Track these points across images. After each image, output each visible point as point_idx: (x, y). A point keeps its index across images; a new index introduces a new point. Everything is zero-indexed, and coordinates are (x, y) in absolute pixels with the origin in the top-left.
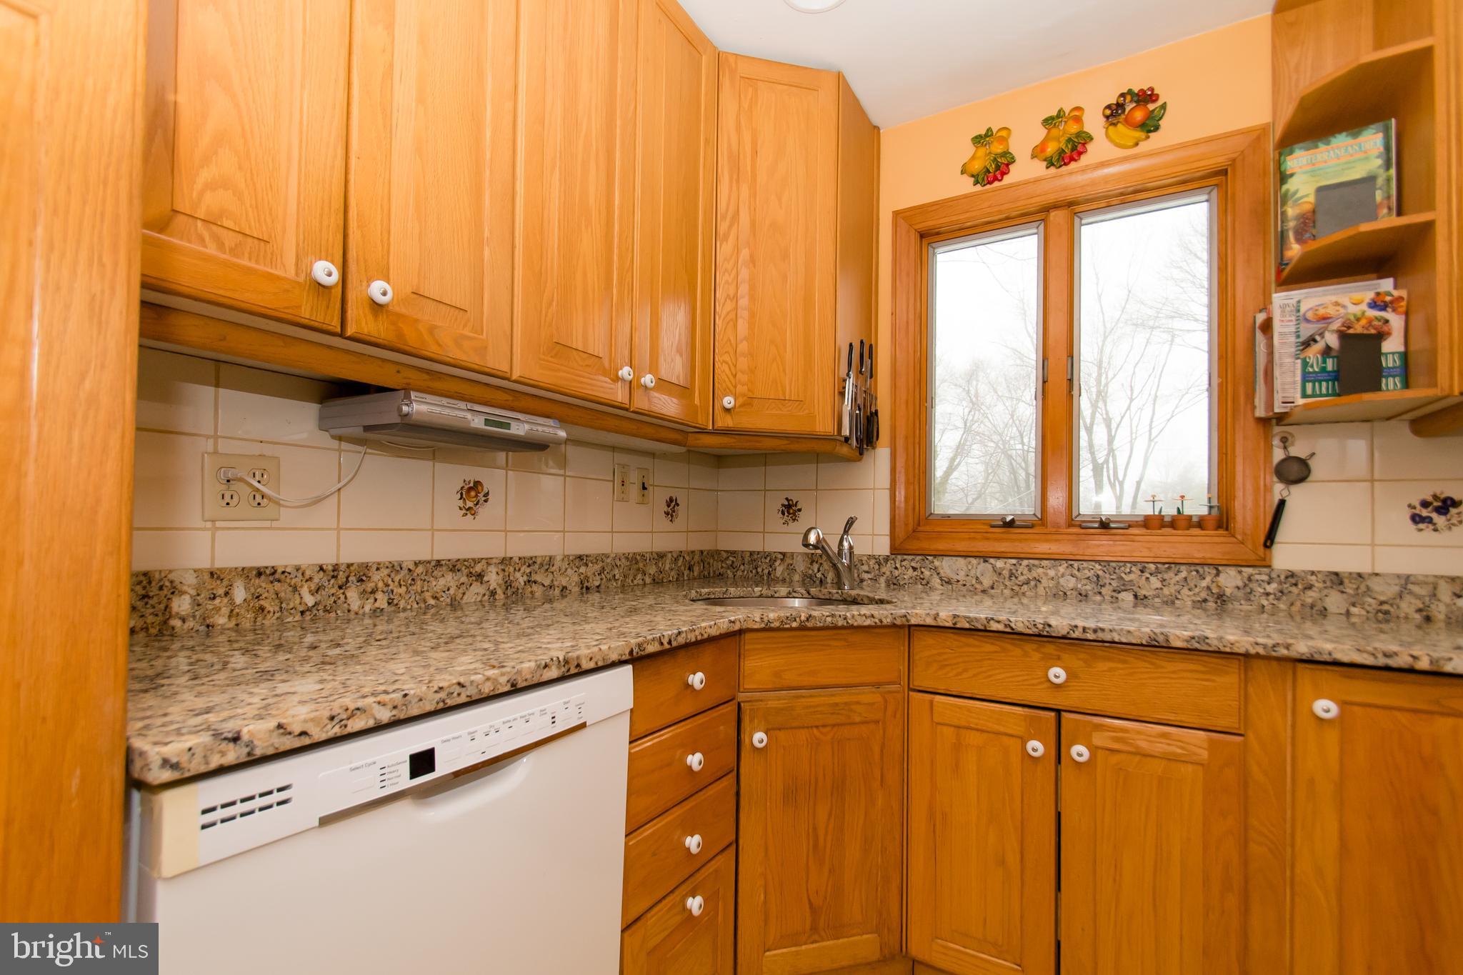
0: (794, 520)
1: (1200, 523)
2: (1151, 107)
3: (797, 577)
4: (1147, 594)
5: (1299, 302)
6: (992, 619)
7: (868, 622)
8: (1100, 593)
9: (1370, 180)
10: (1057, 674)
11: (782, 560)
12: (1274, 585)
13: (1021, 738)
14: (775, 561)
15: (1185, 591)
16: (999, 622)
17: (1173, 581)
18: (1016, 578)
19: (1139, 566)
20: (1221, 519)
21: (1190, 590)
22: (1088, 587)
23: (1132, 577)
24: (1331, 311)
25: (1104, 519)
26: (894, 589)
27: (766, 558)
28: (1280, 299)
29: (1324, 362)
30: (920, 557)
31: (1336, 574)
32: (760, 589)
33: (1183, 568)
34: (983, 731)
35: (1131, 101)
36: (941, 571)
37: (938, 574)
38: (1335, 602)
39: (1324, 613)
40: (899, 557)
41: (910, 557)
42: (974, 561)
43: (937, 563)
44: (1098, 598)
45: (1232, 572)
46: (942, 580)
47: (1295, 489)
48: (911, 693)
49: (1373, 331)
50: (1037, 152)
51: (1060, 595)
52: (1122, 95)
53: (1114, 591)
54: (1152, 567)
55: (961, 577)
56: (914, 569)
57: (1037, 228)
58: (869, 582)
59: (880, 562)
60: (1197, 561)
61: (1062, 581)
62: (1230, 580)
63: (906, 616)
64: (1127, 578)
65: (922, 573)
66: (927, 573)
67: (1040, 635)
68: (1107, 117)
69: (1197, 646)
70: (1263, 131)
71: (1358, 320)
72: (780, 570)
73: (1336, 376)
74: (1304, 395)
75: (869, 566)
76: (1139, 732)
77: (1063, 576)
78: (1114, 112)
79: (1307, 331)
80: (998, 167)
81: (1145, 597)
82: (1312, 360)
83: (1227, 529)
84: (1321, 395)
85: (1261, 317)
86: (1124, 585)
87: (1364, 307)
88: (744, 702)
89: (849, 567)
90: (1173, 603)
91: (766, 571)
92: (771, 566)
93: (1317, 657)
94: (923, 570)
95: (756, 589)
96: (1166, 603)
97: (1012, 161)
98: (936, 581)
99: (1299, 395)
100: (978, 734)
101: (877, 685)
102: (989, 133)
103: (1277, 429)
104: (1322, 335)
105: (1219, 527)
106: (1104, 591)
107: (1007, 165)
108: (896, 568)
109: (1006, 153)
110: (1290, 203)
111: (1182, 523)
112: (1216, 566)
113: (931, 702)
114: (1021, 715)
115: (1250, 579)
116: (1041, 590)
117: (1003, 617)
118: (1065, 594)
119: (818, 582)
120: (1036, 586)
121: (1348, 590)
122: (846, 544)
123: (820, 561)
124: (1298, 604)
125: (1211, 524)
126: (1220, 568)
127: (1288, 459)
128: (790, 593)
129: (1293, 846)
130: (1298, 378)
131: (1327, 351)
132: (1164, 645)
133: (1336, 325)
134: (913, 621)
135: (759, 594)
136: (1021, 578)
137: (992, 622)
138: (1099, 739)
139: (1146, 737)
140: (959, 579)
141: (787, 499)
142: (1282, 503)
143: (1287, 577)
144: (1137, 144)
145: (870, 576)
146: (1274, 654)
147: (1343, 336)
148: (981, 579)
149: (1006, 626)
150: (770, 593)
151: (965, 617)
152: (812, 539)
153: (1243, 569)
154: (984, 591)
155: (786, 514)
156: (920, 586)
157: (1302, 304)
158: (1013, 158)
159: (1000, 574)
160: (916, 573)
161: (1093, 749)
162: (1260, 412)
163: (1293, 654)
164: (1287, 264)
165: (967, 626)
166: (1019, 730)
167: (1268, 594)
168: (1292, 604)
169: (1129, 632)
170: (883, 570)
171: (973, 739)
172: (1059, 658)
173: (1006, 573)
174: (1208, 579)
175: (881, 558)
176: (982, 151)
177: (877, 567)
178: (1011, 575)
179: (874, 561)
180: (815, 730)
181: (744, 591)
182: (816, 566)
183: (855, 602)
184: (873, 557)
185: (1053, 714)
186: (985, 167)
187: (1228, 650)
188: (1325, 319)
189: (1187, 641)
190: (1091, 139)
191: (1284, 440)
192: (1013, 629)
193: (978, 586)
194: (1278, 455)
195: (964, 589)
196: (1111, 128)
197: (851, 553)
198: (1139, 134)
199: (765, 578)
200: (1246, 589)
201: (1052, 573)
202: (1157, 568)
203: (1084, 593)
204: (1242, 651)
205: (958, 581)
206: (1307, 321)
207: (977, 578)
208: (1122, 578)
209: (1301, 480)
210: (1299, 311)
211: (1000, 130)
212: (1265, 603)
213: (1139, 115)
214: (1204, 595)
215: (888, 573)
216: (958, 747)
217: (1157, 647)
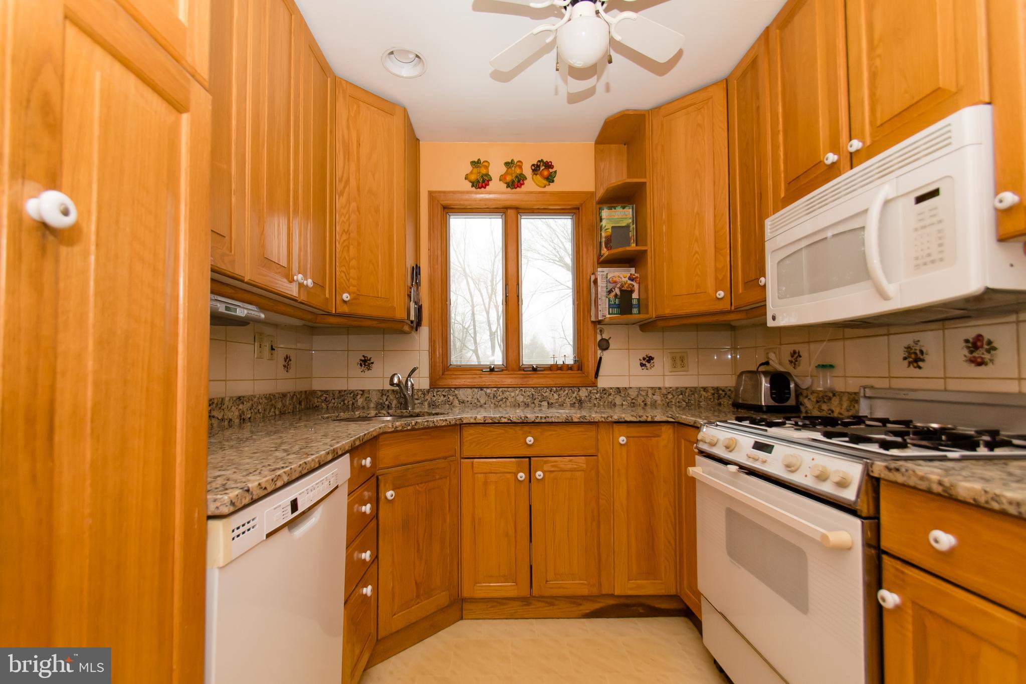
0: (369, 369)
1: (570, 368)
2: (551, 170)
3: (372, 405)
4: (553, 402)
5: (607, 274)
6: (502, 417)
7: (444, 424)
8: (534, 403)
9: (628, 227)
10: (530, 440)
11: (362, 395)
12: (599, 394)
13: (515, 473)
14: (357, 395)
15: (567, 400)
16: (505, 418)
17: (563, 395)
18: (497, 398)
19: (550, 389)
20: (579, 365)
21: (569, 399)
22: (529, 400)
23: (547, 394)
24: (617, 279)
25: (535, 367)
26: (433, 408)
27: (350, 394)
28: (603, 273)
29: (615, 300)
30: (448, 389)
31: (618, 388)
32: (359, 413)
33: (566, 389)
34: (497, 473)
35: (543, 165)
36: (459, 397)
37: (457, 398)
38: (618, 400)
39: (615, 405)
40: (436, 390)
41: (442, 390)
42: (476, 390)
43: (456, 392)
44: (533, 405)
45: (584, 389)
46: (459, 401)
47: (605, 353)
48: (462, 460)
49: (630, 289)
50: (502, 178)
51: (517, 405)
52: (539, 161)
53: (540, 401)
54: (555, 389)
55: (469, 399)
56: (444, 396)
57: (502, 216)
58: (418, 405)
59: (425, 393)
60: (571, 385)
61: (517, 398)
62: (583, 393)
63: (461, 419)
64: (545, 395)
65: (449, 398)
66: (451, 398)
67: (523, 423)
68: (533, 170)
69: (582, 420)
70: (592, 194)
71: (625, 284)
72: (360, 401)
73: (619, 306)
74: (609, 314)
75: (418, 396)
76: (561, 461)
77: (518, 395)
78: (536, 169)
79: (610, 286)
80: (484, 181)
81: (552, 403)
82: (611, 299)
83: (581, 370)
84: (614, 314)
85: (593, 278)
86: (543, 398)
87: (627, 279)
88: (380, 475)
89: (412, 395)
90: (563, 405)
91: (351, 402)
92: (354, 399)
93: (621, 420)
94: (449, 396)
95: (357, 413)
96: (560, 405)
97: (490, 179)
98: (456, 402)
99: (607, 313)
100: (494, 475)
101: (445, 458)
102: (479, 161)
103: (598, 326)
104: (614, 289)
105: (578, 370)
106: (535, 402)
107: (488, 181)
108: (434, 396)
109: (487, 175)
110: (603, 231)
111: (565, 368)
112: (578, 387)
113: (473, 463)
114: (513, 462)
115: (590, 393)
116: (508, 404)
117: (507, 416)
118: (519, 404)
119: (386, 407)
120: (506, 401)
121: (623, 395)
122: (409, 383)
123: (387, 394)
124: (607, 402)
125: (575, 368)
126: (580, 388)
127: (602, 339)
128: (377, 414)
129: (613, 498)
130: (607, 306)
131: (616, 295)
132: (571, 421)
133: (619, 285)
134: (464, 422)
135: (358, 415)
136: (499, 398)
137: (502, 418)
138: (547, 467)
139: (563, 462)
140: (468, 399)
141: (363, 356)
142: (601, 358)
143: (603, 391)
144: (545, 187)
145: (419, 401)
146: (607, 420)
147: (621, 291)
148: (479, 399)
149: (508, 419)
150: (365, 415)
151: (490, 417)
152: (396, 381)
153: (588, 388)
154: (481, 406)
155: (363, 366)
156: (448, 406)
157: (608, 275)
158: (491, 178)
159: (489, 396)
160: (445, 398)
161: (544, 472)
162: (593, 319)
163: (613, 420)
164: (602, 256)
165: (491, 421)
166: (514, 470)
167: (596, 399)
168: (605, 402)
169: (558, 417)
170: (427, 397)
171: (493, 478)
172: (530, 432)
173: (492, 396)
174: (576, 393)
175: (425, 391)
176: (475, 170)
177: (423, 396)
178: (494, 396)
179: (421, 392)
180: (417, 486)
181: (349, 415)
182: (385, 398)
183: (418, 415)
184: (421, 390)
185: (528, 459)
186: (477, 179)
187: (593, 421)
188: (615, 282)
189: (579, 419)
190: (526, 179)
191: (601, 331)
192: (511, 421)
193: (478, 403)
194: (599, 338)
195: (471, 405)
196: (534, 176)
197: (413, 388)
198: (545, 182)
199: (350, 407)
200: (589, 396)
201: (513, 394)
202: (556, 389)
203: (527, 404)
204: (597, 420)
205: (468, 401)
206: (610, 282)
207: (478, 399)
208: (543, 395)
209: (607, 349)
210: (607, 278)
211: (484, 162)
212: (596, 402)
213: (546, 173)
214: (574, 401)
215: (429, 399)
216: (486, 483)
217: (568, 423)
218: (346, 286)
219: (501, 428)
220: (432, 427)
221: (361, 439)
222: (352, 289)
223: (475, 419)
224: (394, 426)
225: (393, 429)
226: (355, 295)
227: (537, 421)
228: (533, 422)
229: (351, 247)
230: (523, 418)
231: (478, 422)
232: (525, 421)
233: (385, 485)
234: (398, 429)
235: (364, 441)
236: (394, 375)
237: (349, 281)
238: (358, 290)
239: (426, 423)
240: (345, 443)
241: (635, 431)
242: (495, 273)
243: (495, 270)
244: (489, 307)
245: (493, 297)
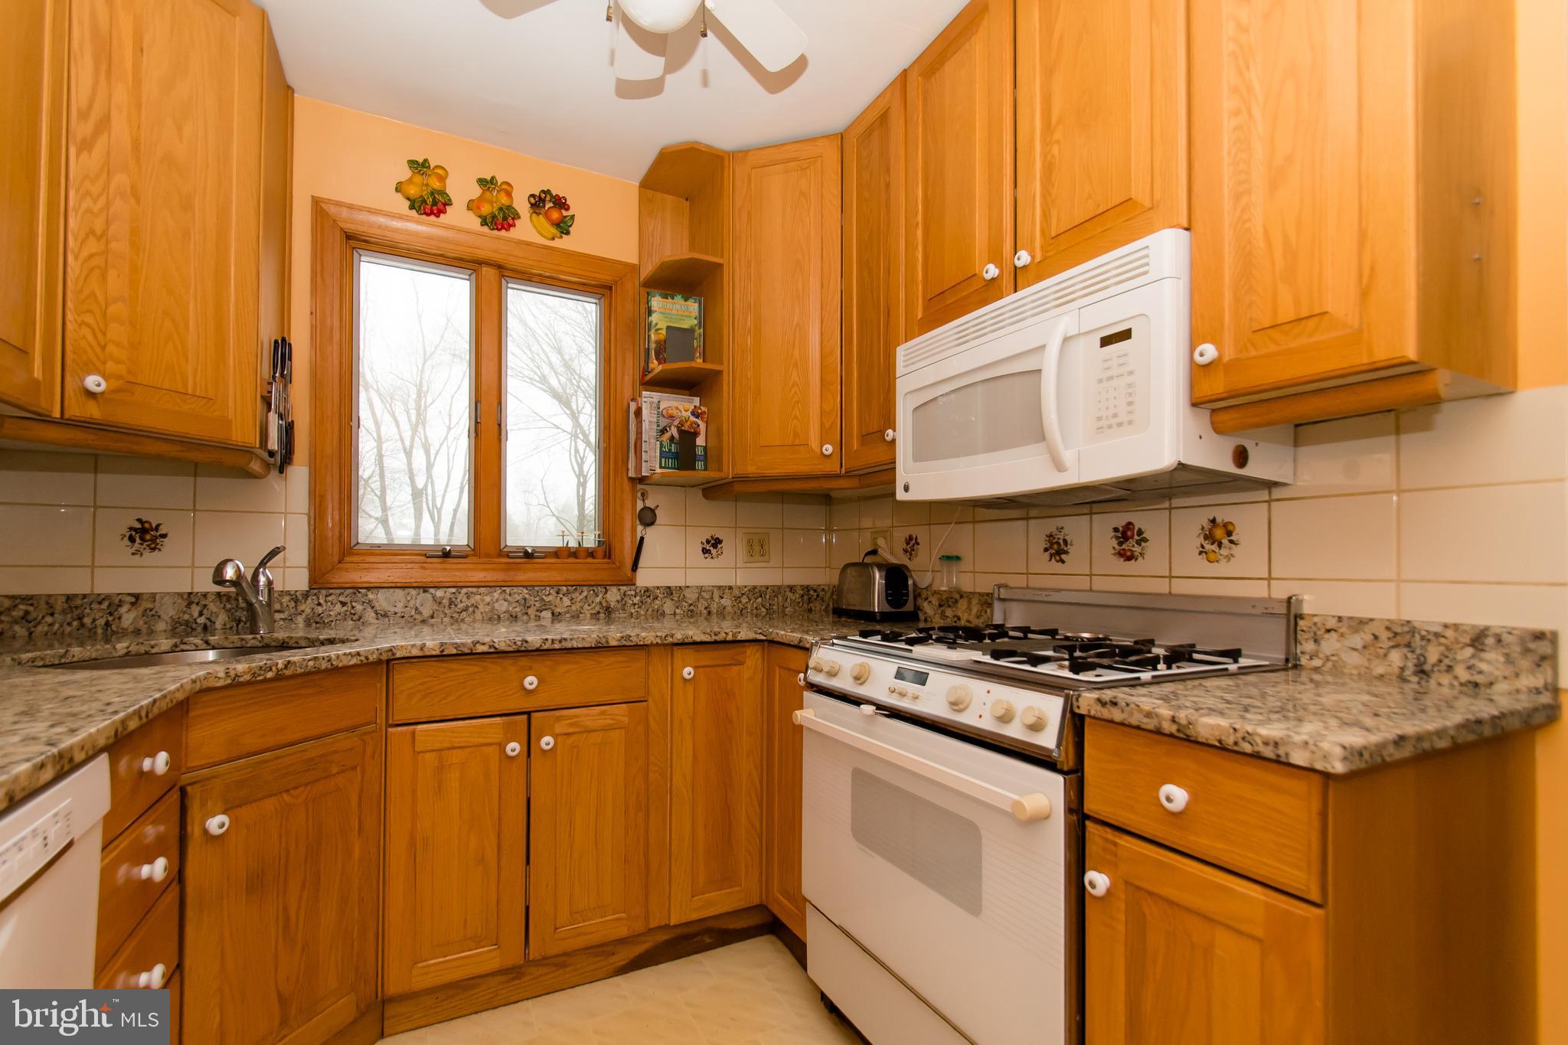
0: (154, 549)
1: (591, 553)
2: (565, 213)
3: (161, 626)
4: (561, 611)
5: (659, 402)
6: (478, 642)
7: (354, 661)
8: (527, 613)
9: (690, 331)
10: (531, 681)
11: (132, 604)
12: (638, 598)
13: (499, 744)
14: (120, 606)
15: (586, 607)
16: (484, 644)
17: (578, 600)
18: (456, 606)
19: (556, 589)
20: (606, 549)
21: (589, 605)
22: (517, 609)
23: (550, 598)
24: (675, 412)
25: (530, 551)
26: (317, 628)
27: (100, 603)
28: (650, 399)
29: (670, 446)
30: (351, 591)
31: (669, 588)
32: (125, 644)
33: (585, 588)
34: (464, 747)
35: (550, 201)
36: (377, 605)
37: (373, 607)
38: (668, 607)
39: (663, 614)
40: (324, 592)
41: (338, 591)
42: (413, 592)
43: (371, 596)
44: (525, 617)
45: (614, 589)
46: (377, 614)
47: (649, 530)
48: (390, 729)
49: (692, 431)
50: (471, 206)
51: (494, 619)
52: (543, 191)
53: (538, 611)
54: (564, 589)
55: (399, 608)
56: (344, 604)
57: (470, 275)
58: (282, 622)
59: (296, 598)
60: (593, 583)
61: (496, 605)
62: (613, 596)
63: (391, 650)
64: (547, 599)
65: (353, 607)
66: (359, 607)
67: (518, 651)
68: (532, 205)
69: (625, 643)
70: (634, 269)
71: (687, 421)
72: (128, 618)
73: (676, 456)
74: (661, 467)
75: (281, 604)
76: (587, 715)
77: (497, 600)
78: (538, 203)
79: (664, 422)
80: (435, 203)
81: (560, 614)
82: (665, 444)
83: (610, 558)
84: (669, 468)
85: (633, 406)
86: (544, 605)
87: (689, 413)
88: (190, 784)
89: (269, 604)
90: (578, 617)
91: (102, 622)
92: (111, 614)
93: (686, 641)
94: (354, 604)
95: (119, 646)
96: (573, 617)
97: (449, 203)
98: (370, 615)
99: (658, 466)
100: (459, 751)
101: (352, 729)
102: (425, 164)
103: (639, 487)
104: (670, 427)
105: (604, 557)
106: (530, 611)
107: (445, 205)
108: (319, 604)
109: (443, 193)
110: (653, 331)
111: (583, 554)
112: (605, 586)
113: (413, 733)
114: (499, 724)
115: (624, 595)
116: (478, 616)
117: (487, 640)
118: (499, 617)
119: (199, 629)
120: (474, 612)
121: (675, 599)
122: (262, 579)
123: (203, 603)
124: (650, 610)
125: (600, 554)
126: (608, 588)
127: (645, 508)
128: (176, 646)
129: (671, 766)
130: (658, 454)
131: (672, 438)
132: (605, 645)
133: (676, 423)
134: (398, 655)
135: (125, 651)
136: (461, 606)
137: (478, 645)
138: (560, 728)
139: (589, 717)
140: (396, 610)
141: (139, 520)
142: (642, 539)
143: (645, 592)
144: (554, 239)
145: (282, 616)
146: (666, 642)
147: (681, 432)
148: (421, 609)
149: (490, 647)
150: (142, 649)
151: (453, 644)
152: (230, 573)
153: (622, 588)
154: (423, 621)
155: (138, 541)
156: (351, 622)
157: (661, 404)
158: (450, 200)
159: (440, 603)
160: (345, 608)
161: (555, 736)
162: (632, 474)
163: (675, 641)
164: (649, 372)
165: (454, 651)
166: (498, 737)
167: (635, 604)
168: (647, 610)
169: (583, 639)
170: (301, 607)
171: (455, 757)
172: (531, 668)
173: (446, 602)
174: (600, 596)
175: (298, 594)
176: (418, 179)
177: (292, 604)
178: (451, 603)
179: (288, 598)
180: (285, 796)
181: (97, 650)
182: (195, 610)
183: (284, 646)
184: (288, 593)
185: (526, 716)
186: (422, 196)
187: (642, 643)
188: (671, 417)
189: (619, 641)
190: (519, 217)
191: (643, 495)
192: (496, 649)
193: (417, 617)
194: (640, 505)
195: (403, 620)
196: (534, 215)
197: (270, 590)
198: (554, 231)
199: (100, 631)
200: (622, 601)
201: (488, 599)
202: (568, 590)
203: (514, 615)
204: (649, 642)
205: (396, 613)
206: (664, 416)
207: (417, 609)
208: (543, 600)
209: (652, 523)
210: (659, 408)
211: (437, 167)
212: (633, 611)
213: (555, 215)
214: (597, 608)
215: (308, 611)
216: (440, 769)
217: (600, 648)
218: (95, 360)
219: (474, 662)
220: (326, 670)
221: (143, 714)
222: (110, 366)
223: (422, 649)
224: (232, 674)
225: (229, 681)
226: (121, 382)
227: (545, 647)
228: (538, 650)
229: (112, 274)
230: (519, 643)
231: (428, 654)
232: (523, 649)
233: (203, 805)
234: (241, 679)
235: (151, 716)
236: (224, 563)
237: (103, 348)
238: (129, 372)
239: (311, 663)
240: (97, 728)
241: (706, 657)
242: (425, 389)
243: (425, 384)
244: (412, 446)
245: (420, 429)
